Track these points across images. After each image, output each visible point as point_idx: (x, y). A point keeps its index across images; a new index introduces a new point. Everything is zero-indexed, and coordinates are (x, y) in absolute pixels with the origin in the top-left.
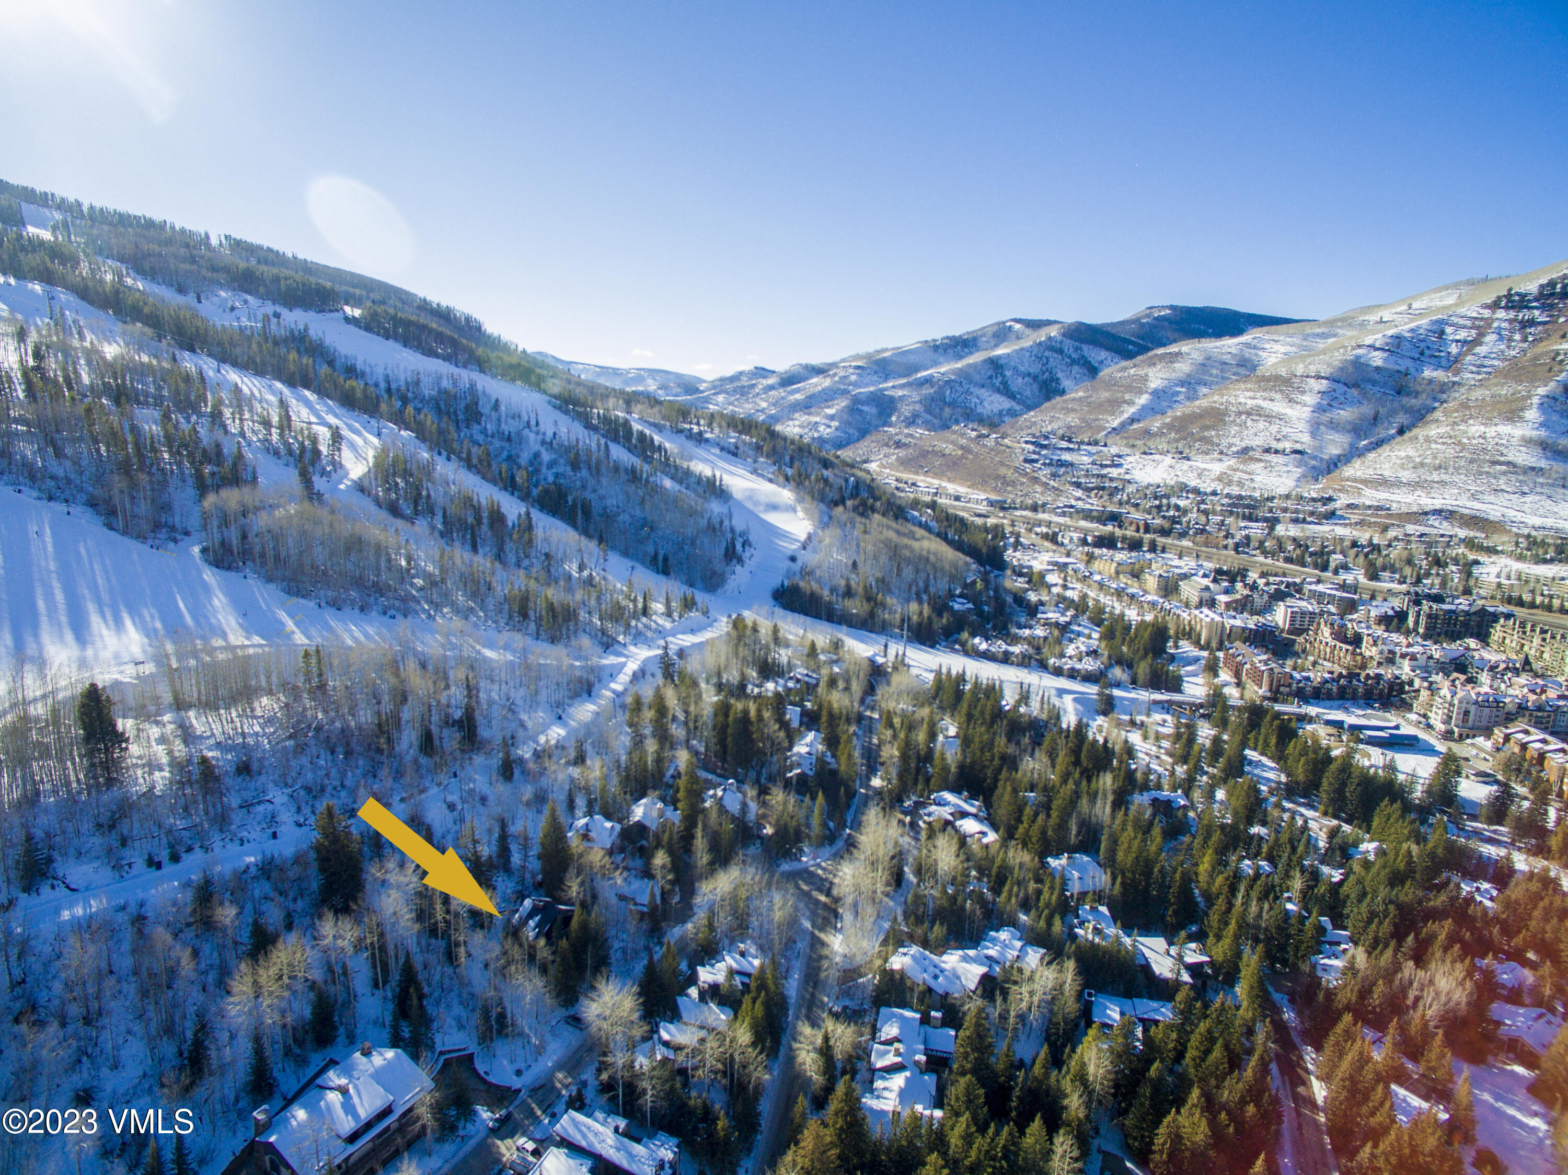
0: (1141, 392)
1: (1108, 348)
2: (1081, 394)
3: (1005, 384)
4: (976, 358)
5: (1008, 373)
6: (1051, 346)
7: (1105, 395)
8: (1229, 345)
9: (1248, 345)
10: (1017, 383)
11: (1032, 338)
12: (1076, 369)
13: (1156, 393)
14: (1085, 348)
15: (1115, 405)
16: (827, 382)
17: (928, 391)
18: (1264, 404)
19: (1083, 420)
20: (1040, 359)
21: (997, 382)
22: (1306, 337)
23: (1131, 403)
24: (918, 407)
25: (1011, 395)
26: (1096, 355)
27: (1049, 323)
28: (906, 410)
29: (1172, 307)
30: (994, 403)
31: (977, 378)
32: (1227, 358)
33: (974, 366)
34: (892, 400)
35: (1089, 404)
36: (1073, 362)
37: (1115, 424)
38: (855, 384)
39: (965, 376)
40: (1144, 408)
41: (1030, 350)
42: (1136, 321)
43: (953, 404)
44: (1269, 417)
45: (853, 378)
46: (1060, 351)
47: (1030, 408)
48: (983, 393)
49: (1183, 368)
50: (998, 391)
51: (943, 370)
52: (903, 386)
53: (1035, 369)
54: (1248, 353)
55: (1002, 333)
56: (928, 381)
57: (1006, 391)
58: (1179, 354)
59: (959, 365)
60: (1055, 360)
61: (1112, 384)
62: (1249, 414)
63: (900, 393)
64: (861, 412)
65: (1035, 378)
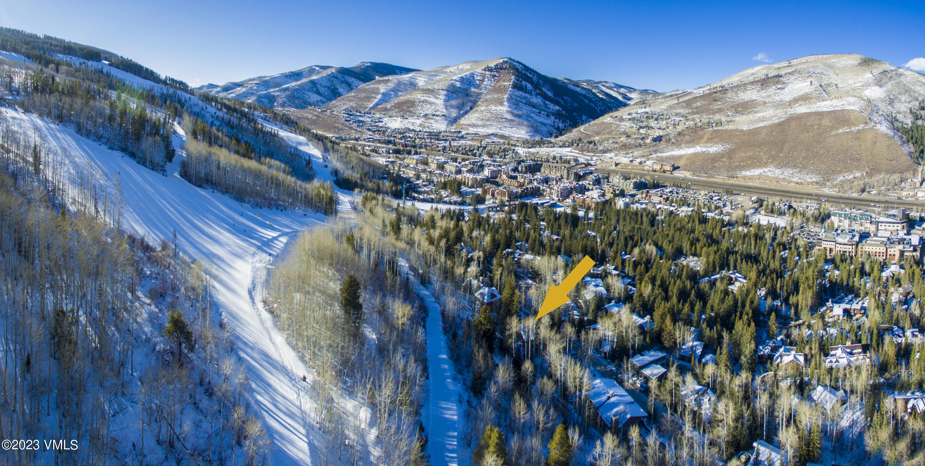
0: (378, 94)
1: (355, 77)
2: (353, 94)
3: (317, 90)
4: (304, 80)
5: (318, 86)
6: (332, 76)
7: (363, 95)
8: (406, 77)
9: (411, 78)
10: (322, 90)
11: (325, 73)
12: (343, 85)
13: (384, 94)
14: (346, 76)
15: (369, 99)
16: (244, 90)
17: (287, 93)
18: (428, 99)
19: (357, 104)
20: (330, 80)
21: (315, 89)
22: (430, 76)
23: (375, 98)
24: (285, 99)
25: (321, 95)
26: (351, 80)
27: (331, 67)
28: (280, 100)
29: (371, 63)
30: (314, 98)
31: (306, 88)
32: (405, 82)
33: (305, 83)
34: (274, 96)
35: (358, 98)
36: (342, 82)
37: (371, 106)
38: (255, 90)
39: (302, 88)
40: (380, 100)
41: (325, 77)
42: (359, 67)
43: (298, 98)
44: (431, 103)
45: (255, 88)
46: (337, 78)
47: (331, 100)
48: (310, 93)
49: (391, 85)
50: (315, 93)
51: (293, 84)
52: (277, 91)
53: (328, 84)
54: (412, 80)
55: (311, 71)
56: (287, 89)
57: (318, 93)
58: (389, 80)
59: (299, 83)
60: (335, 81)
61: (365, 91)
62: (423, 102)
63: (277, 94)
64: (262, 101)
65: (329, 88)
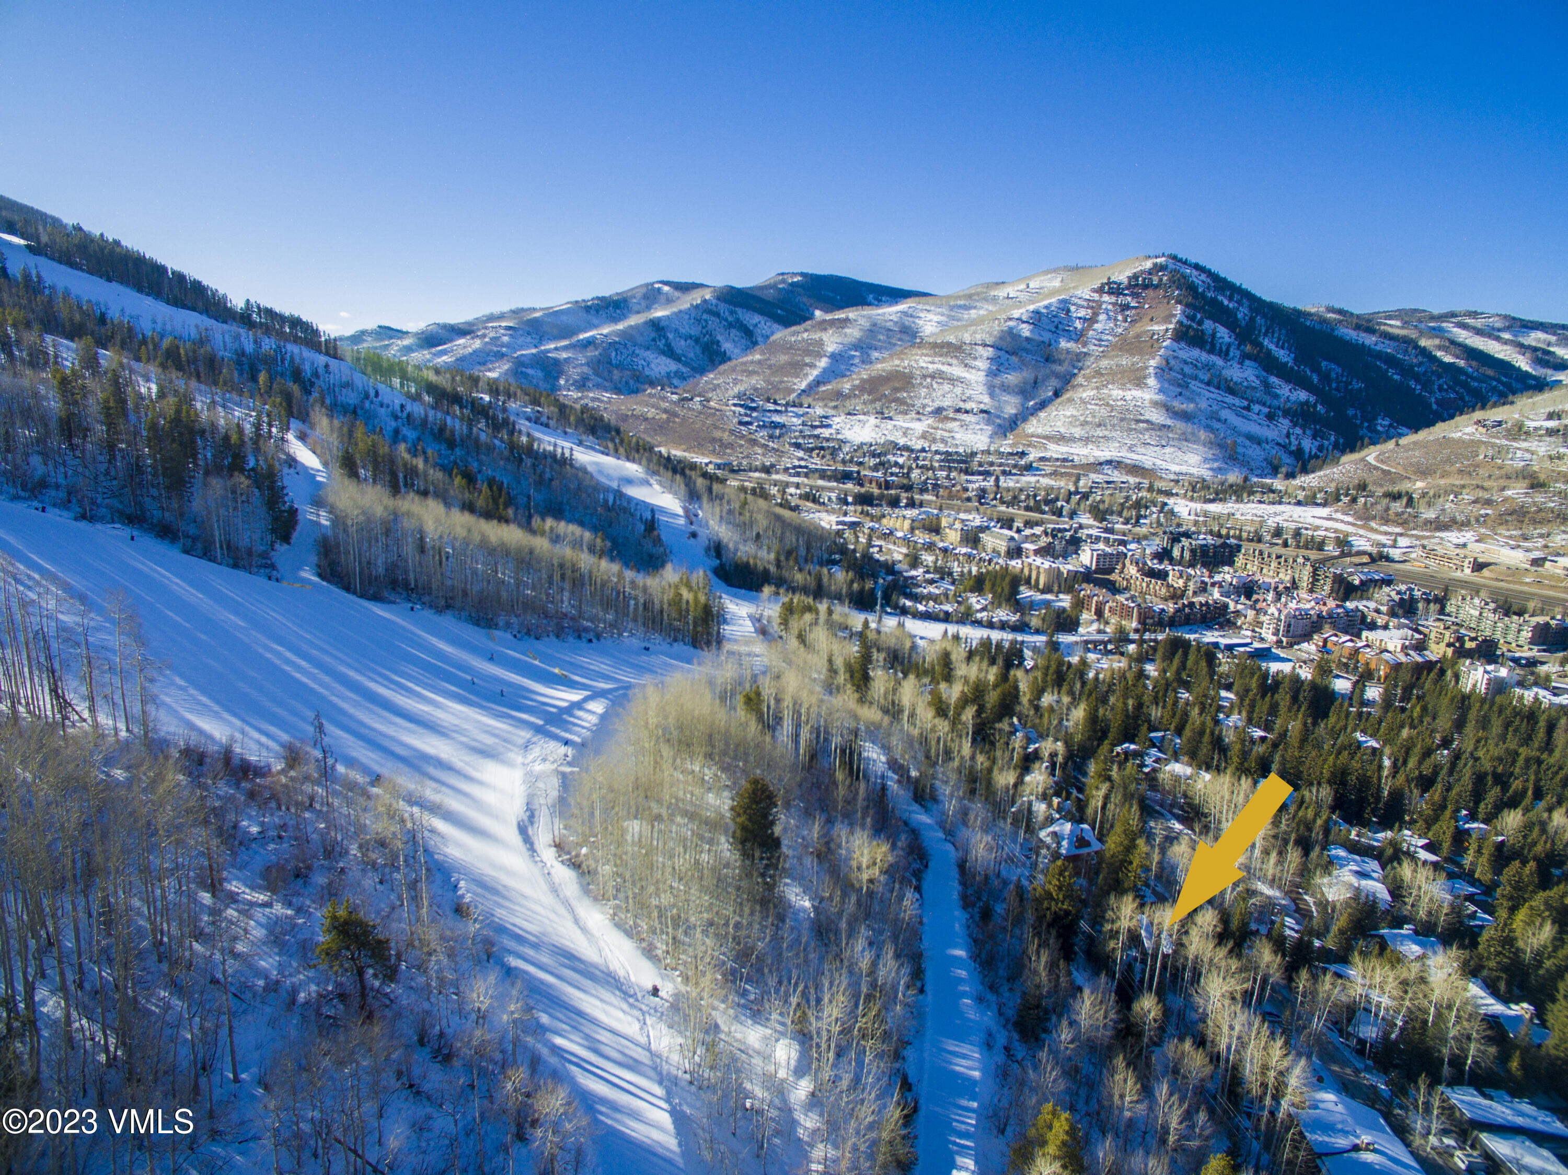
0: (820, 355)
1: (762, 313)
2: (758, 357)
3: (668, 345)
4: (634, 320)
5: (671, 336)
6: (705, 308)
7: (783, 358)
8: (890, 312)
9: (905, 313)
10: (680, 345)
11: (687, 302)
12: (734, 332)
13: (833, 357)
14: (739, 311)
15: (797, 368)
16: (477, 344)
17: (592, 353)
18: (945, 368)
19: (768, 382)
20: (698, 321)
21: (661, 344)
22: (952, 308)
23: (813, 366)
24: (586, 369)
25: (676, 357)
26: (753, 319)
27: (701, 286)
28: (574, 373)
29: (802, 274)
30: (661, 365)
31: (640, 339)
32: (889, 324)
33: (636, 327)
34: (557, 362)
35: (770, 367)
36: (730, 325)
37: (803, 386)
38: (507, 346)
39: (628, 339)
40: (825, 371)
41: (687, 312)
42: (773, 286)
43: (620, 367)
45: (506, 339)
46: (717, 315)
47: (702, 371)
48: (649, 355)
49: (853, 333)
50: (663, 353)
51: (605, 331)
52: (566, 348)
53: (695, 331)
54: (907, 321)
55: (651, 295)
56: (590, 343)
57: (669, 352)
58: (847, 320)
59: (620, 326)
60: (713, 323)
61: (787, 348)
62: (933, 377)
63: (565, 355)
64: (526, 375)
65: (697, 341)
